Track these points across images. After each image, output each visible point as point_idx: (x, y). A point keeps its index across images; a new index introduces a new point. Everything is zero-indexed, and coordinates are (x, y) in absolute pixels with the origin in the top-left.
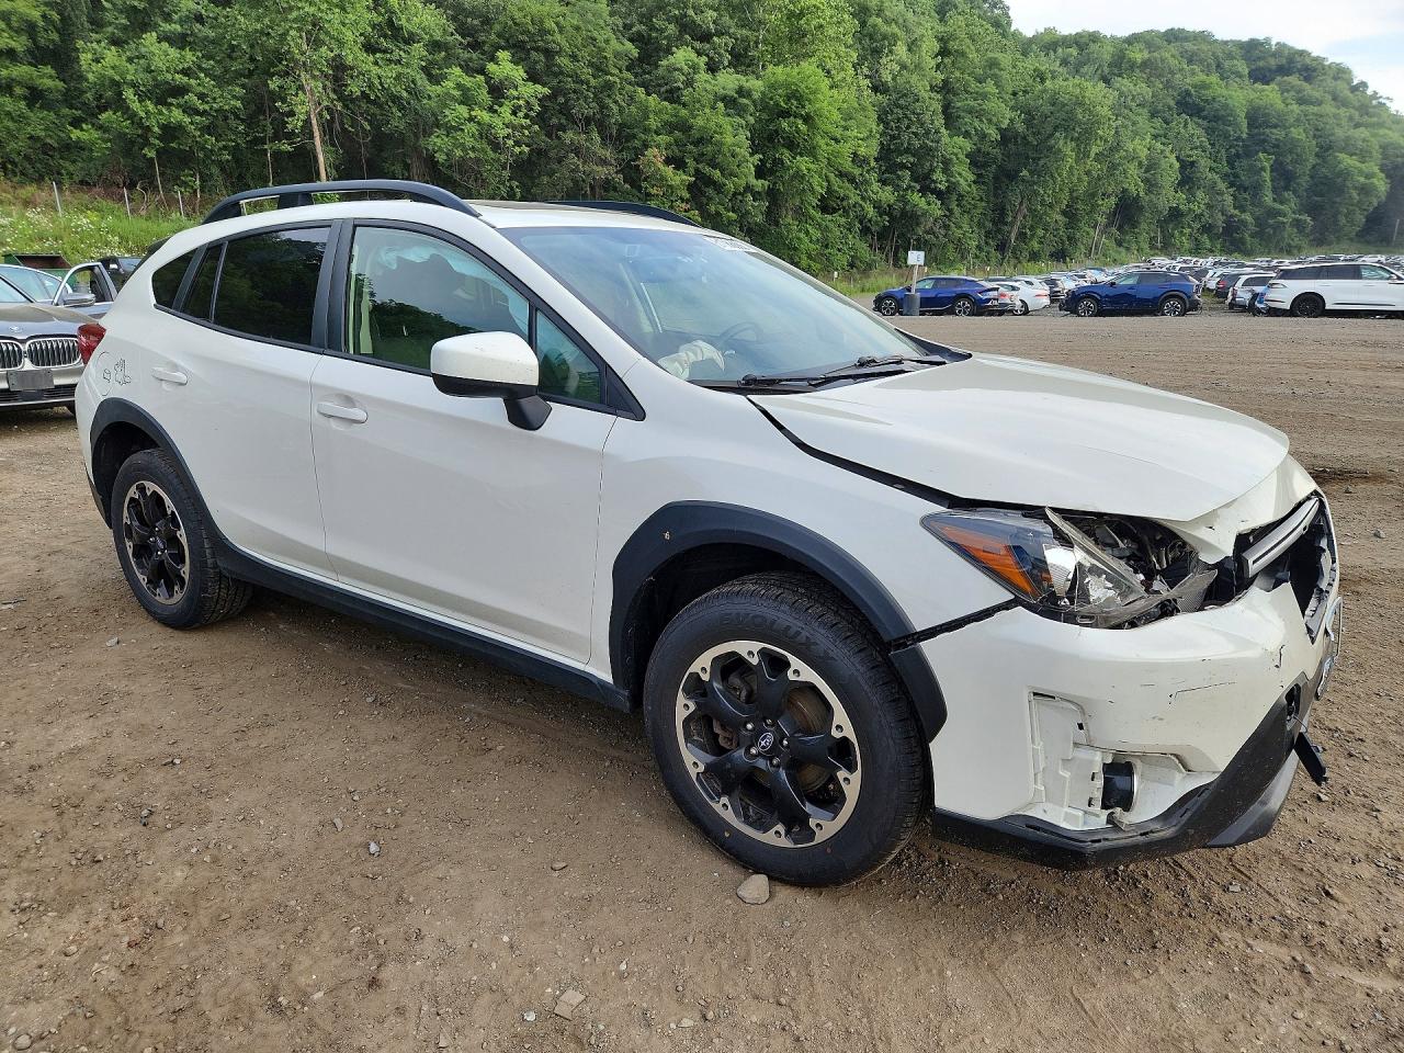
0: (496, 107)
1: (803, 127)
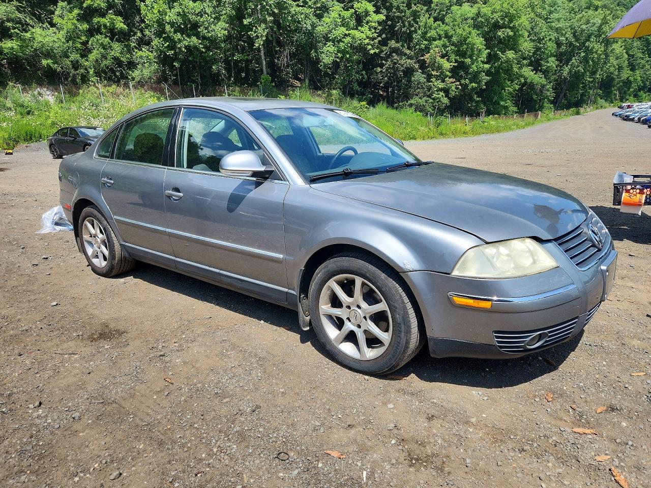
0: (359, 28)
1: (511, 33)
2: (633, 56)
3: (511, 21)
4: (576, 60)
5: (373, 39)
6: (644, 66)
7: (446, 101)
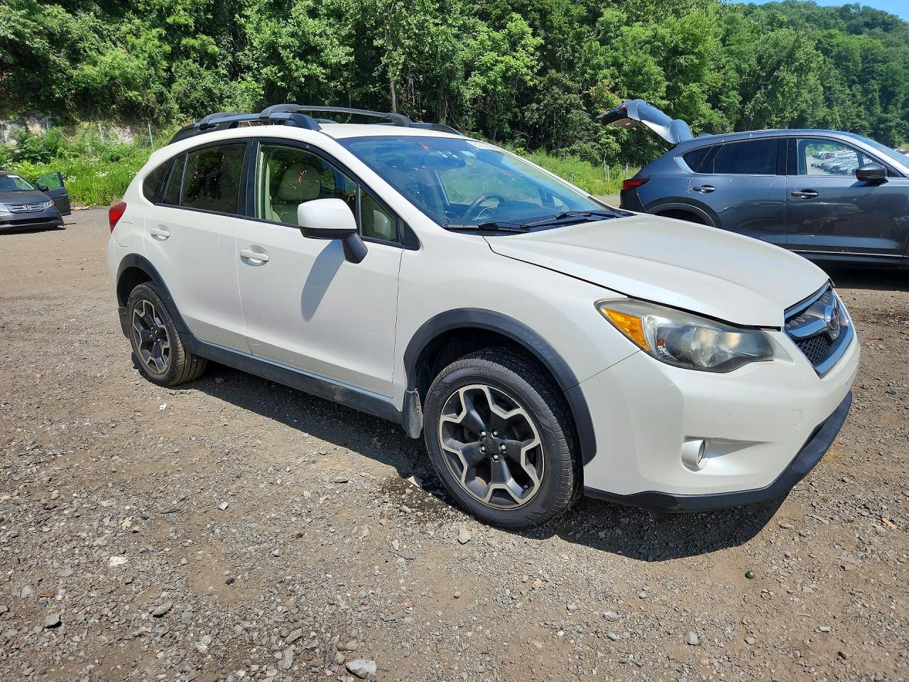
2: (830, 88)
3: (694, 46)
4: (761, 93)
5: (532, 68)
6: (844, 101)
7: (616, 146)
